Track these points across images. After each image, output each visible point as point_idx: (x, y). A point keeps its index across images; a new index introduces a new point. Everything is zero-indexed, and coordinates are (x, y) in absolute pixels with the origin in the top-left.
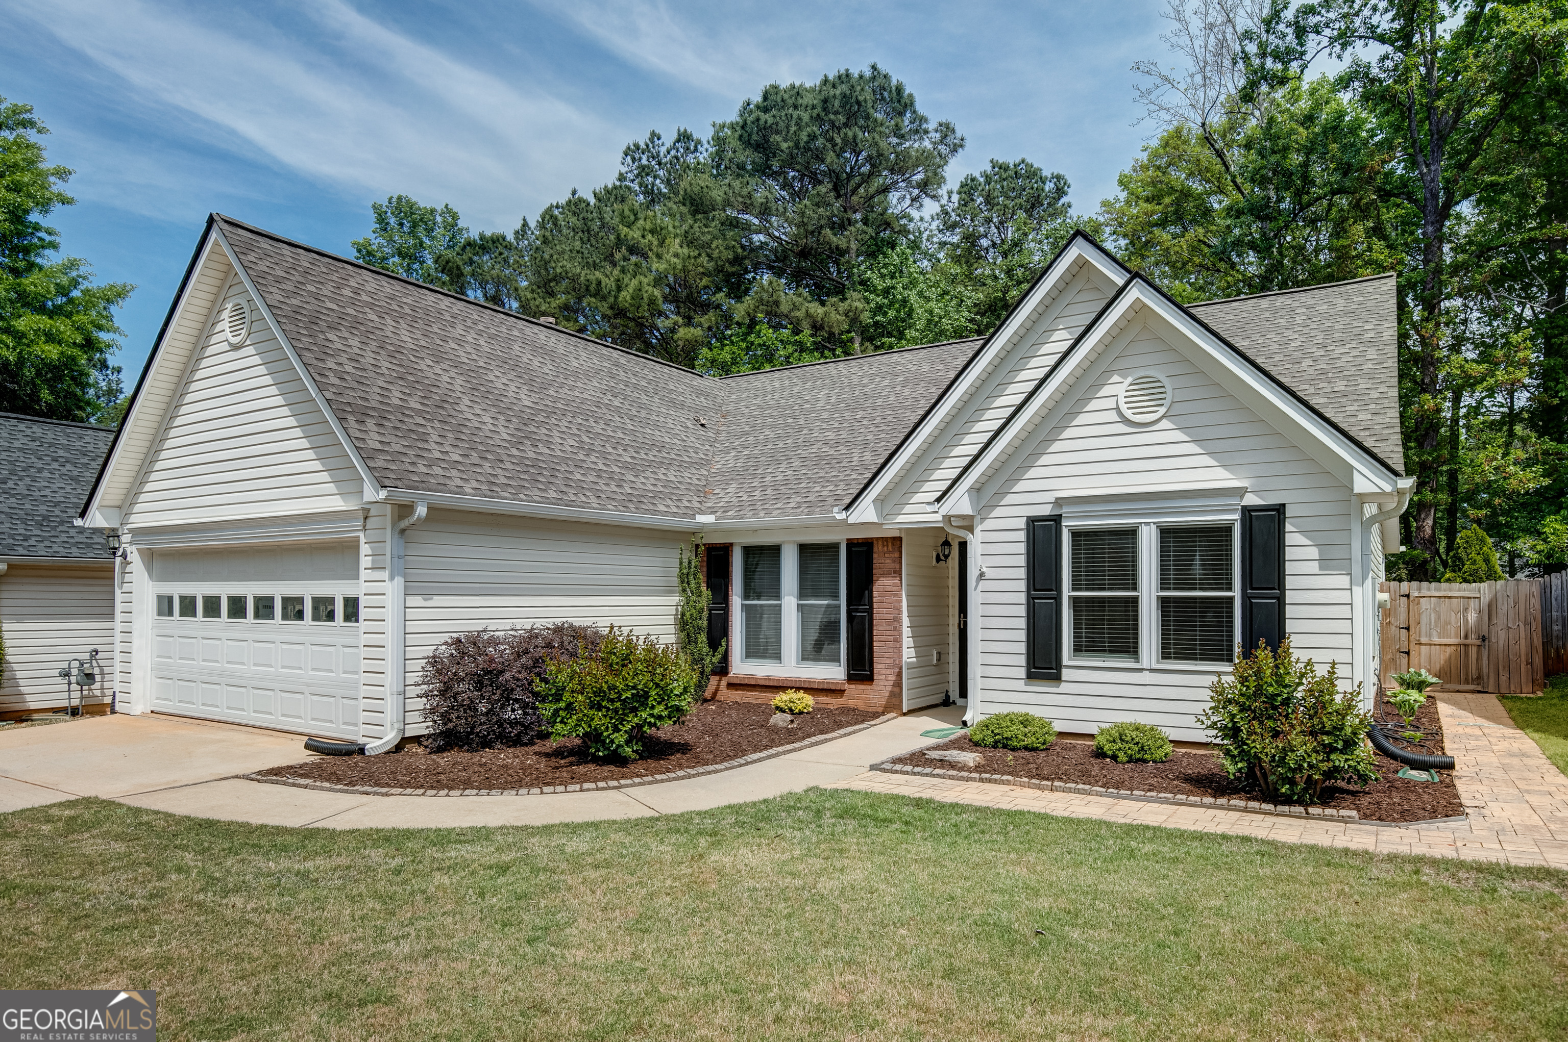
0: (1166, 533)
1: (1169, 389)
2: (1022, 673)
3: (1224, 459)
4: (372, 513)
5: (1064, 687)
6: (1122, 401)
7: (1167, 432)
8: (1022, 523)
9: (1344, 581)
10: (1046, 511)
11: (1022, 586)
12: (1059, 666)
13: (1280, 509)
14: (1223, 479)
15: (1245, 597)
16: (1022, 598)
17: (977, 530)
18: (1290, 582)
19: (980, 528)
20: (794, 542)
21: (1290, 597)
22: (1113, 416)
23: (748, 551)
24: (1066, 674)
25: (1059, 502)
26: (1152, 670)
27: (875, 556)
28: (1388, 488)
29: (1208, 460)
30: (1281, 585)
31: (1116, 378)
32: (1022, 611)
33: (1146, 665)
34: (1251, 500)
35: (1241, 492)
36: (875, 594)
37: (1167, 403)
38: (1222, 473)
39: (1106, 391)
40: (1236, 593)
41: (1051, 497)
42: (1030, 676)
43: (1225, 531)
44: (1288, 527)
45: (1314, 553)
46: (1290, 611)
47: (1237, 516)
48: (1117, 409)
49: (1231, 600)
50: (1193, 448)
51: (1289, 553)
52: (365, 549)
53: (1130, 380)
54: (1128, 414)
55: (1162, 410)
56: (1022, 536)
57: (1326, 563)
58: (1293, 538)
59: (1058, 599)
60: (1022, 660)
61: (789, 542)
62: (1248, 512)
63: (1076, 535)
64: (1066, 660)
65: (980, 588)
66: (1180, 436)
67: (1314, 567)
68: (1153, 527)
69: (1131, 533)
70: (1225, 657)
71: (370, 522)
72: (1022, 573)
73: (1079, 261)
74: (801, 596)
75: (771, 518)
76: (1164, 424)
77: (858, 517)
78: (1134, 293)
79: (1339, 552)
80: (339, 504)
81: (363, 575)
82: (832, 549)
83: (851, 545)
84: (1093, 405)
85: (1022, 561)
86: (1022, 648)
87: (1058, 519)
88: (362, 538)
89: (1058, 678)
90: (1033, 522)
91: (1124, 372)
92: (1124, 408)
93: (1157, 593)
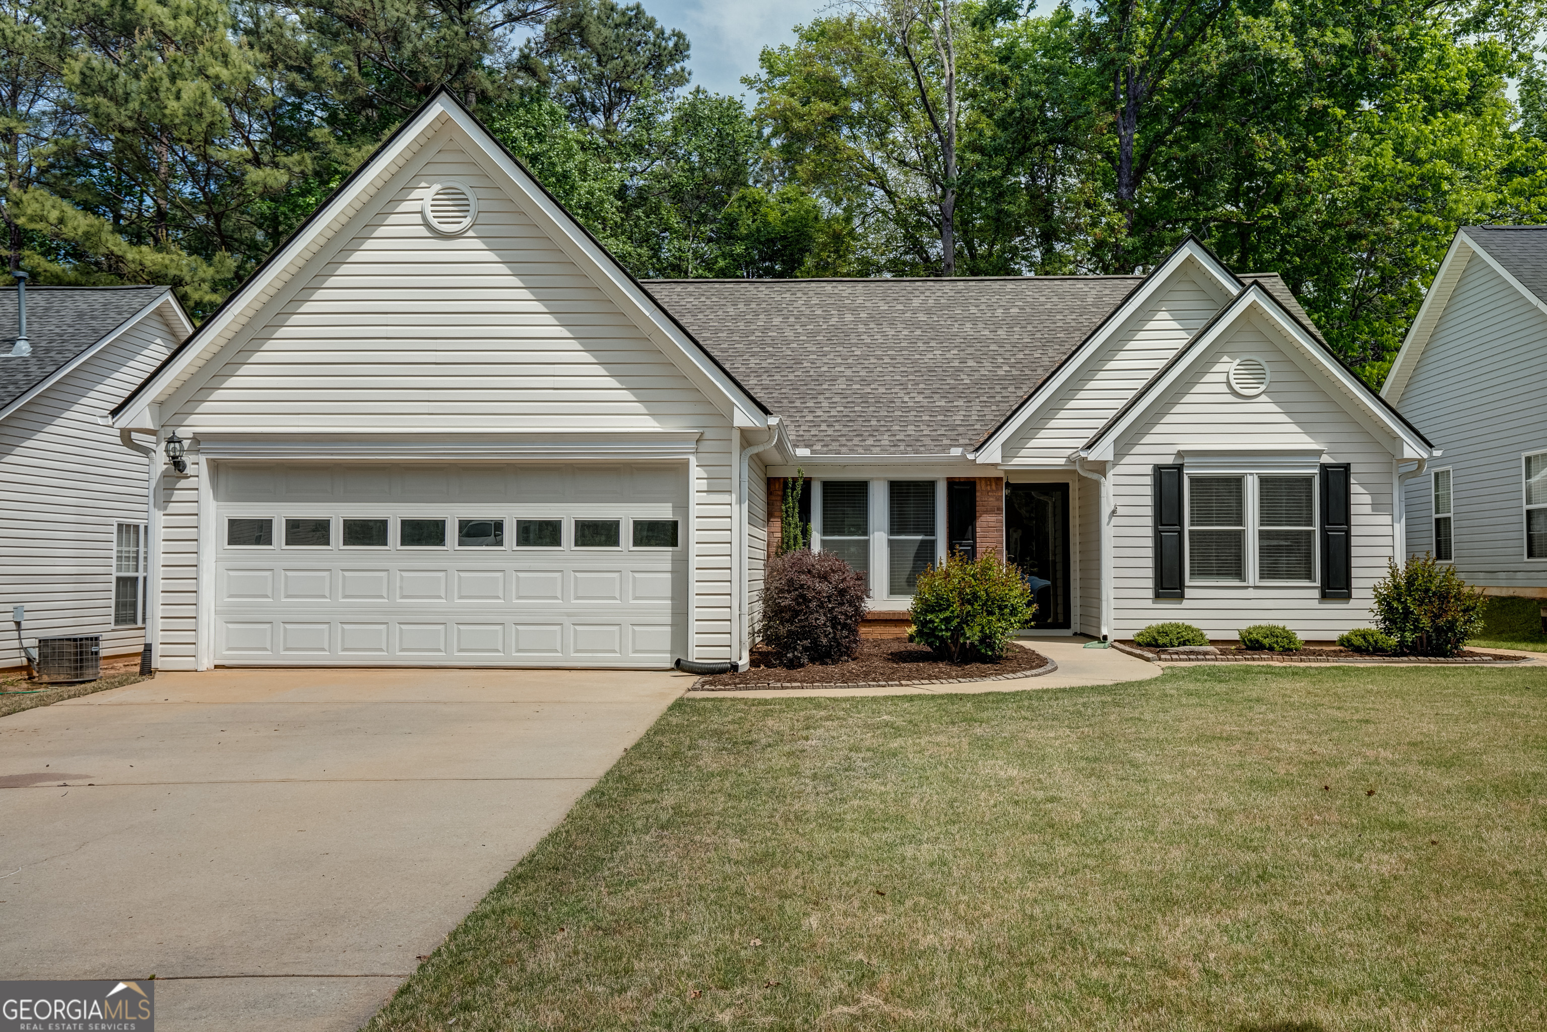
0: (1264, 481)
1: (1268, 371)
2: (1150, 594)
3: (1306, 427)
4: (705, 437)
5: (1186, 604)
6: (1232, 377)
7: (1265, 405)
8: (1149, 470)
9: (1387, 519)
10: (1169, 460)
11: (1149, 521)
12: (1181, 585)
13: (1347, 467)
14: (1304, 442)
15: (1324, 531)
16: (1149, 532)
17: (1110, 474)
18: (1354, 520)
19: (1112, 472)
20: (885, 479)
21: (1354, 531)
22: (1224, 388)
23: (828, 486)
24: (1188, 593)
25: (1180, 454)
26: (1256, 587)
27: (978, 494)
28: (1425, 456)
29: (1295, 428)
30: (1348, 522)
31: (1225, 358)
32: (1150, 542)
33: (1251, 584)
34: (1326, 459)
35: (1319, 453)
36: (978, 530)
37: (1267, 381)
38: (1306, 438)
39: (1218, 367)
40: (1316, 528)
41: (1174, 449)
42: (1158, 596)
43: (1308, 480)
44: (1352, 481)
45: (1368, 499)
46: (1354, 541)
47: (1316, 471)
48: (1228, 383)
49: (1310, 534)
50: (1285, 418)
51: (1354, 499)
52: (695, 472)
53: (1238, 361)
54: (1237, 387)
55: (1263, 387)
56: (1149, 480)
57: (1377, 507)
58: (1355, 488)
59: (1181, 533)
60: (1150, 583)
61: (878, 479)
62: (1324, 467)
63: (1194, 480)
64: (1188, 582)
65: (1112, 523)
66: (1274, 408)
67: (1368, 509)
68: (1256, 477)
69: (1237, 482)
70: (1309, 576)
71: (705, 446)
72: (1149, 511)
73: (1190, 260)
74: (892, 532)
75: (876, 455)
76: (1263, 398)
77: (983, 457)
78: (1252, 296)
79: (1385, 499)
80: (649, 425)
81: (694, 497)
82: (929, 486)
83: (952, 483)
84: (1208, 378)
85: (1149, 501)
86: (1150, 573)
87: (1180, 468)
88: (693, 461)
89: (1181, 596)
90: (1159, 471)
91: (1233, 355)
92: (1233, 382)
93: (1257, 528)
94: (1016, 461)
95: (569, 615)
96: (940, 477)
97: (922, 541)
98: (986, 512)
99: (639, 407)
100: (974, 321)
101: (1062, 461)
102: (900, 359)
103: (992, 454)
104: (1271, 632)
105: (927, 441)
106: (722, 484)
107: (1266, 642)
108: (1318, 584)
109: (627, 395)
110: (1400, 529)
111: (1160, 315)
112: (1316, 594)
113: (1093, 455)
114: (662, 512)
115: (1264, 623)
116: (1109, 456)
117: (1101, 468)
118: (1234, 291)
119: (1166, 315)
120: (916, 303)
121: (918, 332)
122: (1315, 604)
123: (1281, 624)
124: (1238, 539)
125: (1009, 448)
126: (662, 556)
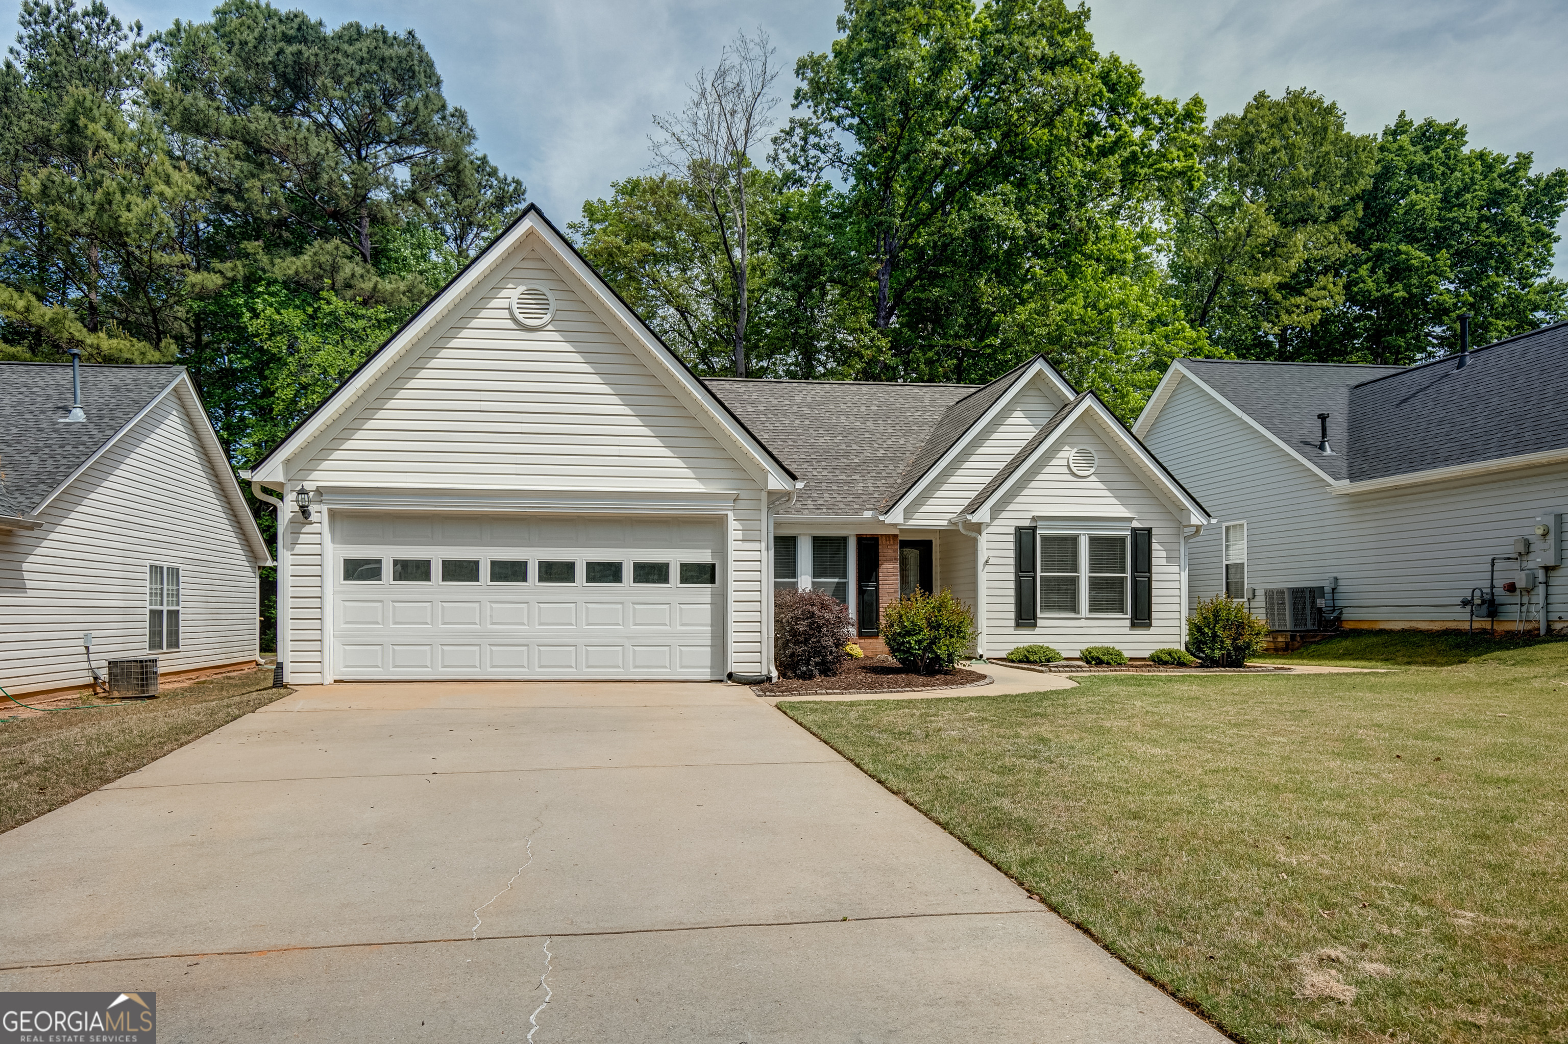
0: (1093, 540)
1: (1096, 458)
2: (1012, 623)
3: (1123, 500)
4: (741, 497)
5: (1038, 631)
6: (1071, 462)
7: (1094, 483)
8: (1012, 530)
9: (1176, 569)
10: (1027, 523)
11: (1012, 569)
12: (1035, 617)
13: (1149, 530)
14: (1121, 511)
15: (1134, 578)
16: (1012, 577)
17: (984, 534)
18: (1154, 569)
19: (986, 531)
20: (809, 535)
21: (1154, 577)
22: (1065, 470)
24: (1040, 623)
25: (1034, 519)
26: (1086, 618)
27: (880, 547)
28: (1205, 523)
29: (1114, 501)
30: (1150, 571)
31: (1067, 448)
32: (1012, 585)
33: (1084, 616)
34: (1135, 524)
35: (1130, 519)
36: (880, 575)
37: (1095, 466)
38: (1122, 508)
39: (1061, 455)
40: (1128, 575)
41: (1030, 515)
42: (1018, 625)
43: (1122, 540)
44: (1153, 541)
45: (1164, 554)
46: (1154, 585)
47: (1129, 533)
48: (1068, 466)
49: (1122, 580)
50: (1107, 493)
51: (1154, 554)
52: (733, 525)
53: (1075, 450)
54: (1074, 470)
55: (1092, 470)
56: (1012, 538)
57: (1170, 560)
58: (1155, 546)
59: (1034, 578)
60: (1012, 615)
61: (805, 534)
62: (1134, 530)
63: (1045, 539)
64: (1039, 615)
65: (986, 570)
66: (1101, 485)
67: (1164, 562)
68: (1087, 537)
69: (1074, 540)
70: (1122, 610)
71: (741, 504)
72: (1012, 561)
73: (1039, 373)
74: (815, 575)
75: (805, 516)
76: (1093, 478)
77: (889, 519)
78: (1088, 402)
79: (1175, 554)
80: (696, 487)
81: (732, 545)
82: (844, 540)
83: (860, 539)
84: (1054, 462)
85: (1012, 554)
86: (1012, 608)
87: (1034, 529)
88: (731, 515)
89: (1035, 625)
90: (1019, 530)
91: (1072, 445)
92: (1072, 466)
93: (1088, 574)
94: (911, 522)
95: (628, 638)
96: (851, 534)
97: (838, 583)
98: (887, 561)
99: (688, 473)
100: (847, 415)
101: (945, 523)
102: (800, 443)
103: (896, 517)
104: (1107, 651)
105: (842, 506)
106: (754, 535)
107: (1105, 658)
108: (1129, 616)
109: (678, 462)
110: (1184, 576)
111: (1016, 414)
112: (1128, 623)
113: (975, 518)
114: (704, 556)
115: (1099, 645)
116: (987, 519)
117: (978, 528)
118: (1071, 396)
119: (1020, 414)
120: (798, 399)
121: (807, 422)
122: (1127, 631)
123: (1111, 645)
124: (1074, 581)
125: (909, 512)
126: (703, 592)
